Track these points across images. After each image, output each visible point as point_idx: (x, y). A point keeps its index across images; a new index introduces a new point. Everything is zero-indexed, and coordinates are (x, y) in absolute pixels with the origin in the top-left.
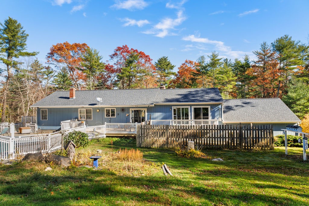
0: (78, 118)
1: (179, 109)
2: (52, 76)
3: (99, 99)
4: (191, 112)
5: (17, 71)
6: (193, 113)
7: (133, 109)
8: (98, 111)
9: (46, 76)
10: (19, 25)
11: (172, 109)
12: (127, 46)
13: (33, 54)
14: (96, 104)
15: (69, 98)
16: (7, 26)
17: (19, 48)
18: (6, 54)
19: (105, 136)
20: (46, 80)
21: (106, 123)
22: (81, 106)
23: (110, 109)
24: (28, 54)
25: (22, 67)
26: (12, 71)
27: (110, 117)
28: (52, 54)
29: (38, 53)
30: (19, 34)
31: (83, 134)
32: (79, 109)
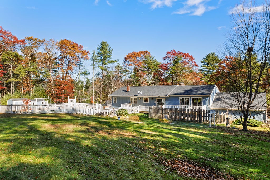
0: (130, 103)
1: (183, 99)
2: (128, 73)
3: (139, 92)
4: (191, 101)
5: (107, 72)
6: (192, 102)
7: (158, 98)
8: (140, 99)
9: (124, 74)
10: (107, 45)
11: (179, 98)
12: (174, 50)
13: (115, 62)
14: (138, 95)
15: (126, 91)
16: (102, 46)
17: (108, 58)
18: (101, 63)
19: (139, 112)
20: (124, 76)
21: (139, 105)
22: (131, 96)
23: (146, 98)
24: (113, 62)
25: (109, 70)
26: (105, 72)
27: (146, 102)
28: (126, 60)
29: (118, 60)
30: (108, 50)
31: (126, 110)
32: (131, 98)
